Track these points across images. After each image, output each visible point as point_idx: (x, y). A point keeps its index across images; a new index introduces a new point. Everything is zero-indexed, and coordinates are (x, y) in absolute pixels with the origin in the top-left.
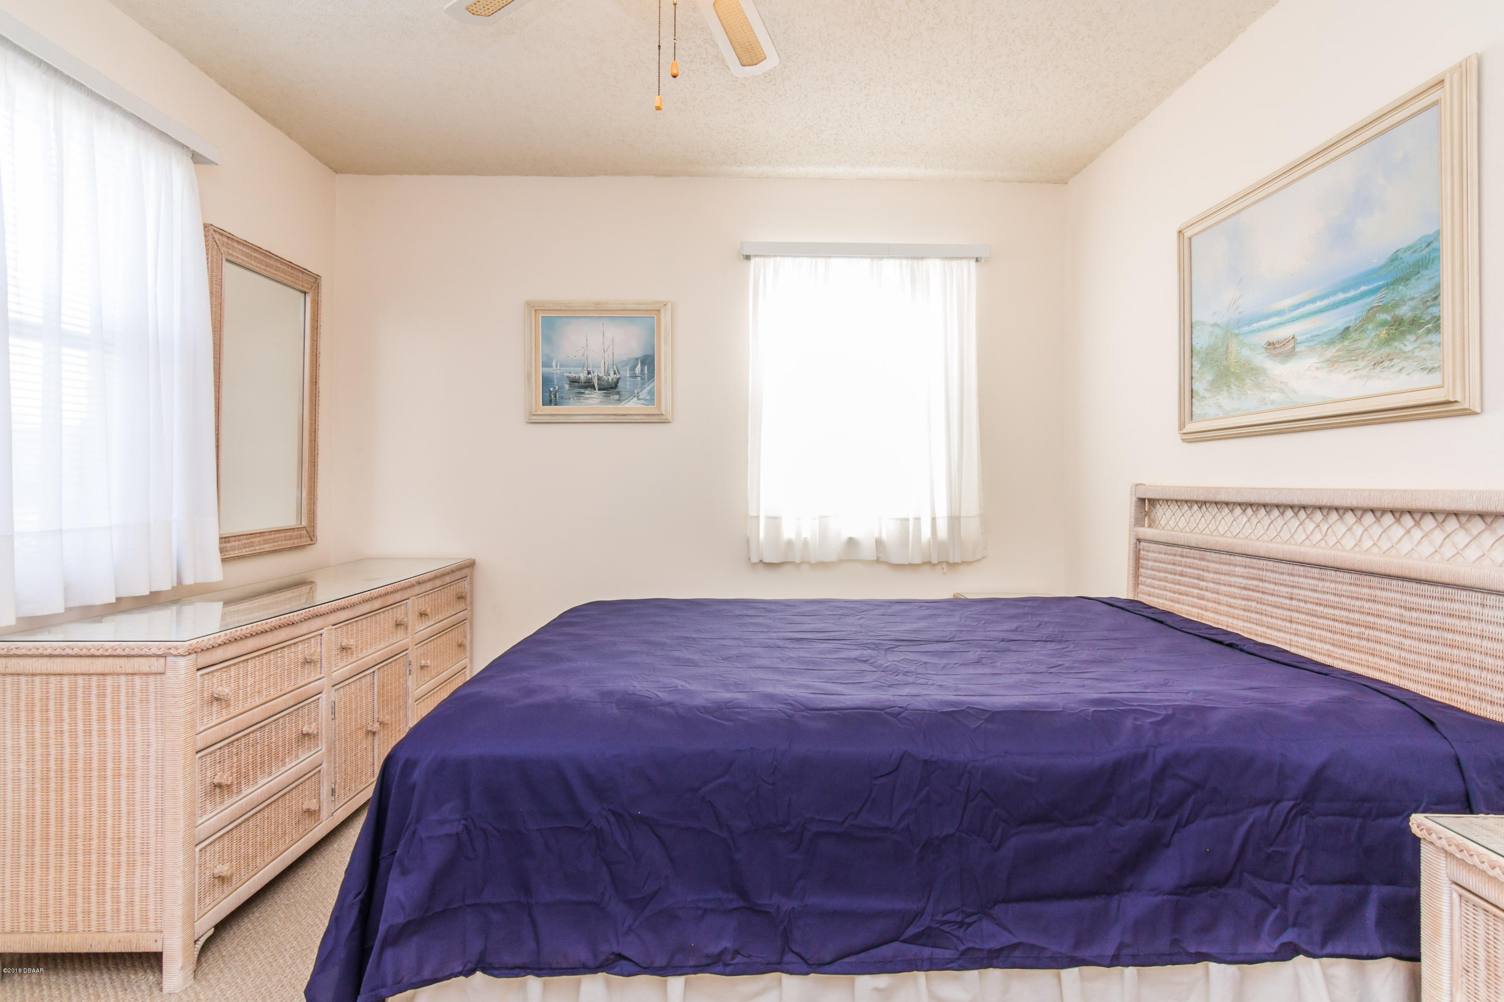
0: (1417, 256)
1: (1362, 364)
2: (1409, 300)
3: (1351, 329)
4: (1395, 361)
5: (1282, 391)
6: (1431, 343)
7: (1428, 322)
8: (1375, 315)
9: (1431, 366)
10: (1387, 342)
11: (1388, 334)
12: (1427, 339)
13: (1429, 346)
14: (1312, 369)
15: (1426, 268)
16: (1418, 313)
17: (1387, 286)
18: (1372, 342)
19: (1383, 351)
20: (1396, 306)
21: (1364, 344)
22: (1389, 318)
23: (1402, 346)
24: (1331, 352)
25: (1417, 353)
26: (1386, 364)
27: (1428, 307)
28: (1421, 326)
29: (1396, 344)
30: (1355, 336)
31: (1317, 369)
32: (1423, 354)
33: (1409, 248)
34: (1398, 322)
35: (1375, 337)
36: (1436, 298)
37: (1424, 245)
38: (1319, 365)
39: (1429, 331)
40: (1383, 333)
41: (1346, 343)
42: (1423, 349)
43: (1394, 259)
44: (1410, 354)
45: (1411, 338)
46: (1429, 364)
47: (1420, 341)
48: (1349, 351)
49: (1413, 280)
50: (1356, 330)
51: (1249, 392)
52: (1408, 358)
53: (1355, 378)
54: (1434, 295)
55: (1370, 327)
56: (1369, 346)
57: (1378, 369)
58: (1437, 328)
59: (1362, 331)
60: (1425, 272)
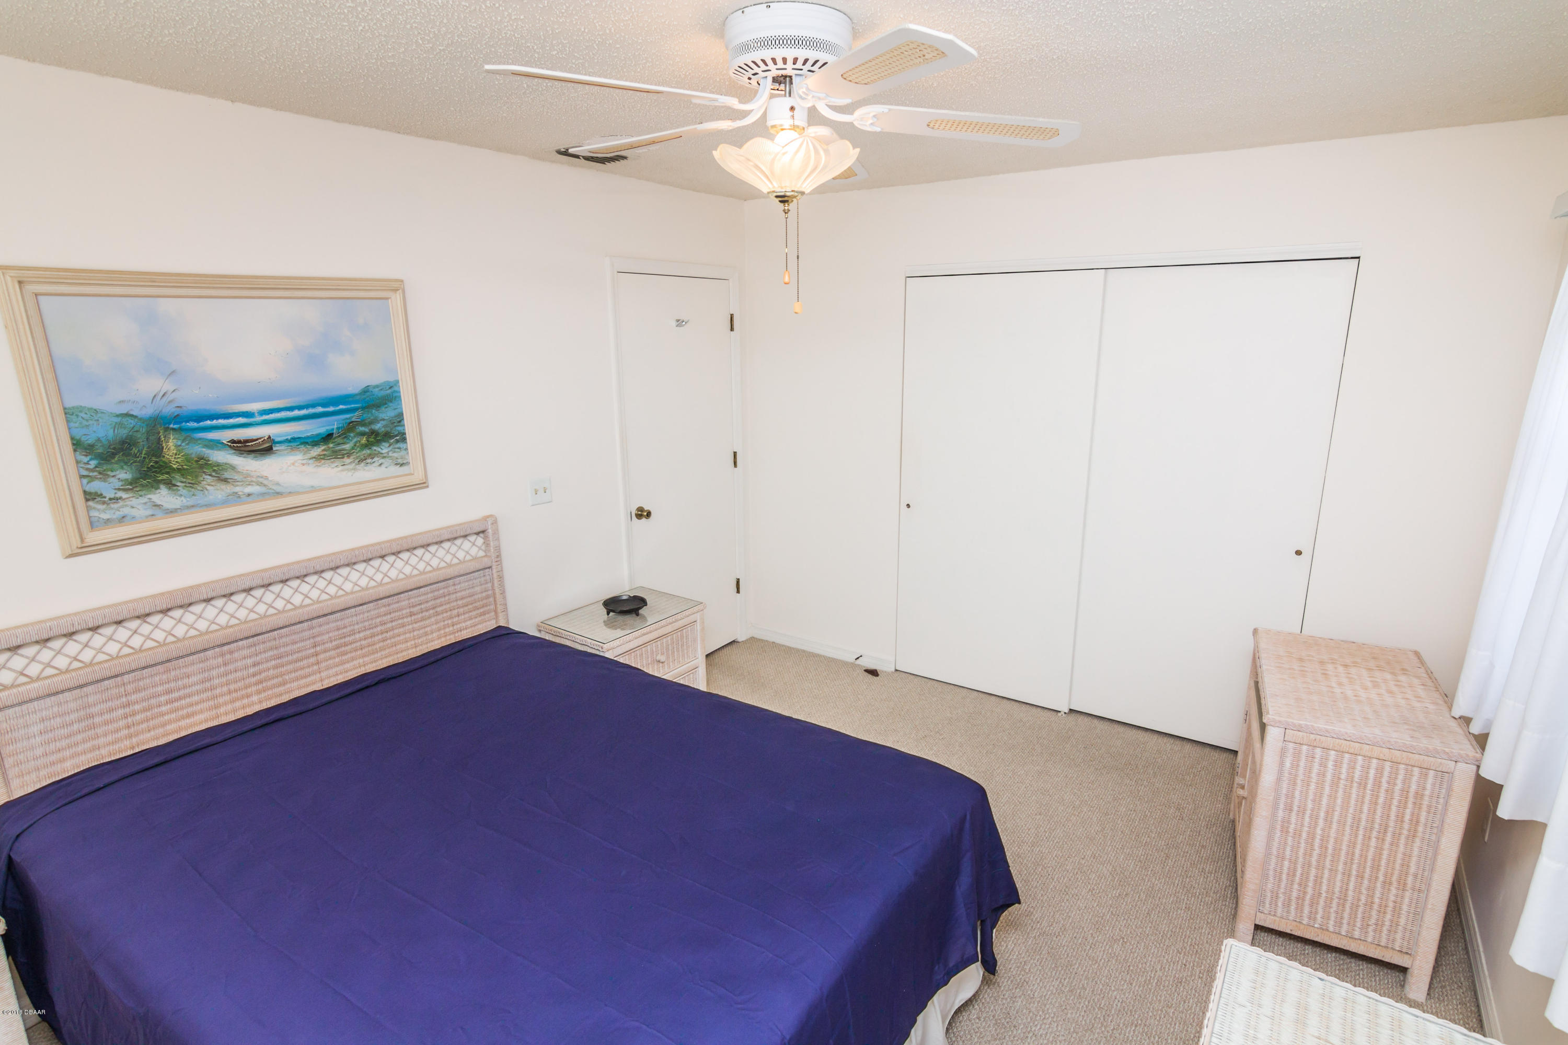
0: (382, 393)
1: (347, 460)
2: (381, 420)
3: (334, 436)
4: (376, 459)
5: (260, 484)
6: (399, 448)
7: (396, 436)
8: (355, 427)
9: (401, 462)
10: (368, 445)
11: (368, 441)
12: (398, 445)
13: (399, 450)
14: (296, 464)
15: (391, 402)
16: (388, 429)
17: (363, 408)
18: (355, 445)
19: (364, 452)
20: (371, 423)
21: (347, 447)
22: (367, 430)
23: (380, 450)
24: (317, 451)
25: (390, 454)
26: (369, 461)
27: (395, 426)
28: (392, 437)
29: (375, 448)
30: (339, 440)
31: (303, 464)
32: (395, 455)
33: (377, 386)
34: (374, 433)
35: (356, 442)
36: (400, 422)
37: (388, 387)
38: (304, 462)
39: (397, 441)
40: (364, 441)
41: (331, 445)
42: (395, 452)
43: (366, 390)
44: (385, 455)
45: (386, 445)
46: (400, 461)
47: (392, 447)
48: (335, 452)
49: (383, 408)
50: (339, 436)
51: (208, 487)
52: (384, 457)
53: (342, 471)
54: (399, 420)
55: (352, 435)
56: (353, 448)
57: (362, 464)
58: (404, 440)
59: (345, 437)
60: (391, 404)
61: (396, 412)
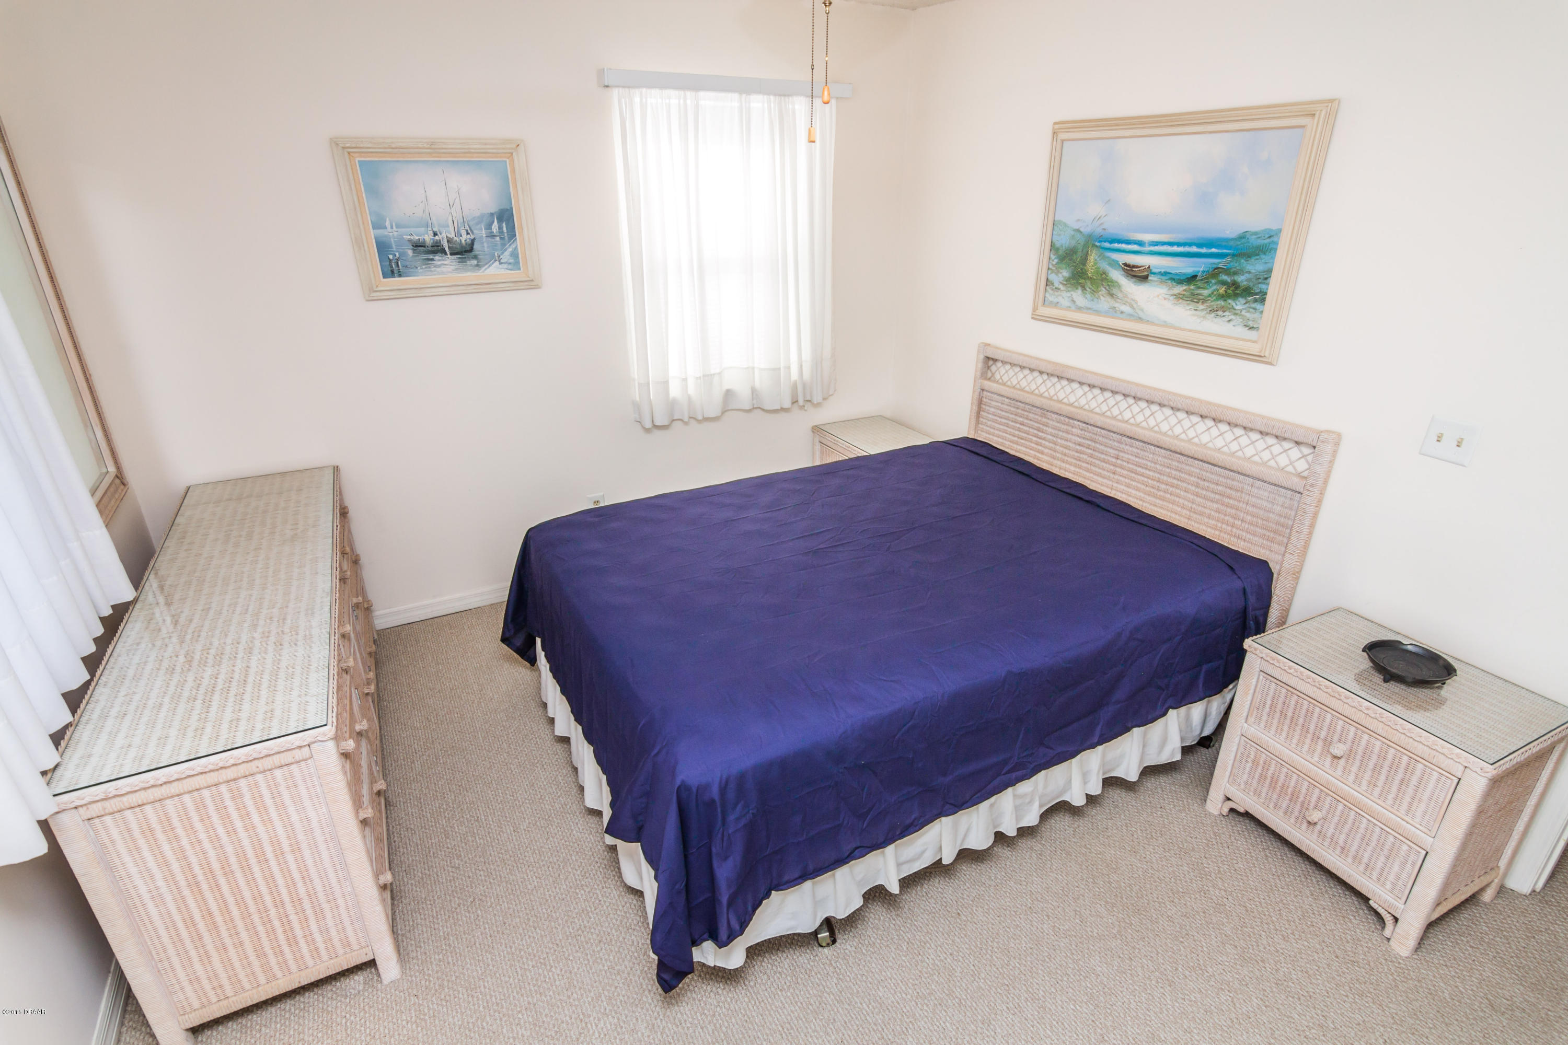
0: (1260, 242)
1: (1201, 307)
2: (1247, 272)
3: (1198, 278)
4: (1227, 313)
5: (1132, 306)
6: (1255, 309)
7: (1256, 294)
8: (1219, 274)
9: (1251, 325)
10: (1224, 297)
11: (1226, 292)
12: (1254, 305)
13: (1253, 311)
14: (1160, 297)
15: (1265, 254)
16: (1251, 284)
17: (1233, 255)
18: (1212, 293)
19: (1219, 302)
20: (1235, 273)
21: (1206, 292)
22: (1229, 280)
23: (1234, 304)
24: (1179, 289)
25: (1243, 313)
26: (1220, 313)
27: (1260, 283)
28: (1251, 294)
29: (1230, 301)
30: (1200, 284)
31: (1165, 299)
32: (1248, 315)
33: (1255, 233)
34: (1235, 285)
35: (1214, 290)
36: (1266, 279)
37: (1267, 236)
38: (1167, 296)
39: (1256, 301)
40: (1222, 290)
41: (1192, 287)
42: (1248, 312)
43: (1242, 237)
44: (1238, 312)
45: (1242, 301)
46: (1251, 324)
47: (1247, 305)
48: (1193, 294)
49: (1253, 260)
50: (1202, 280)
51: (1102, 297)
52: (1236, 314)
53: (1193, 315)
54: (1266, 276)
55: (1213, 281)
56: (1210, 296)
57: (1213, 315)
58: (1263, 300)
59: (1207, 282)
60: (1263, 256)
61: (1265, 267)
